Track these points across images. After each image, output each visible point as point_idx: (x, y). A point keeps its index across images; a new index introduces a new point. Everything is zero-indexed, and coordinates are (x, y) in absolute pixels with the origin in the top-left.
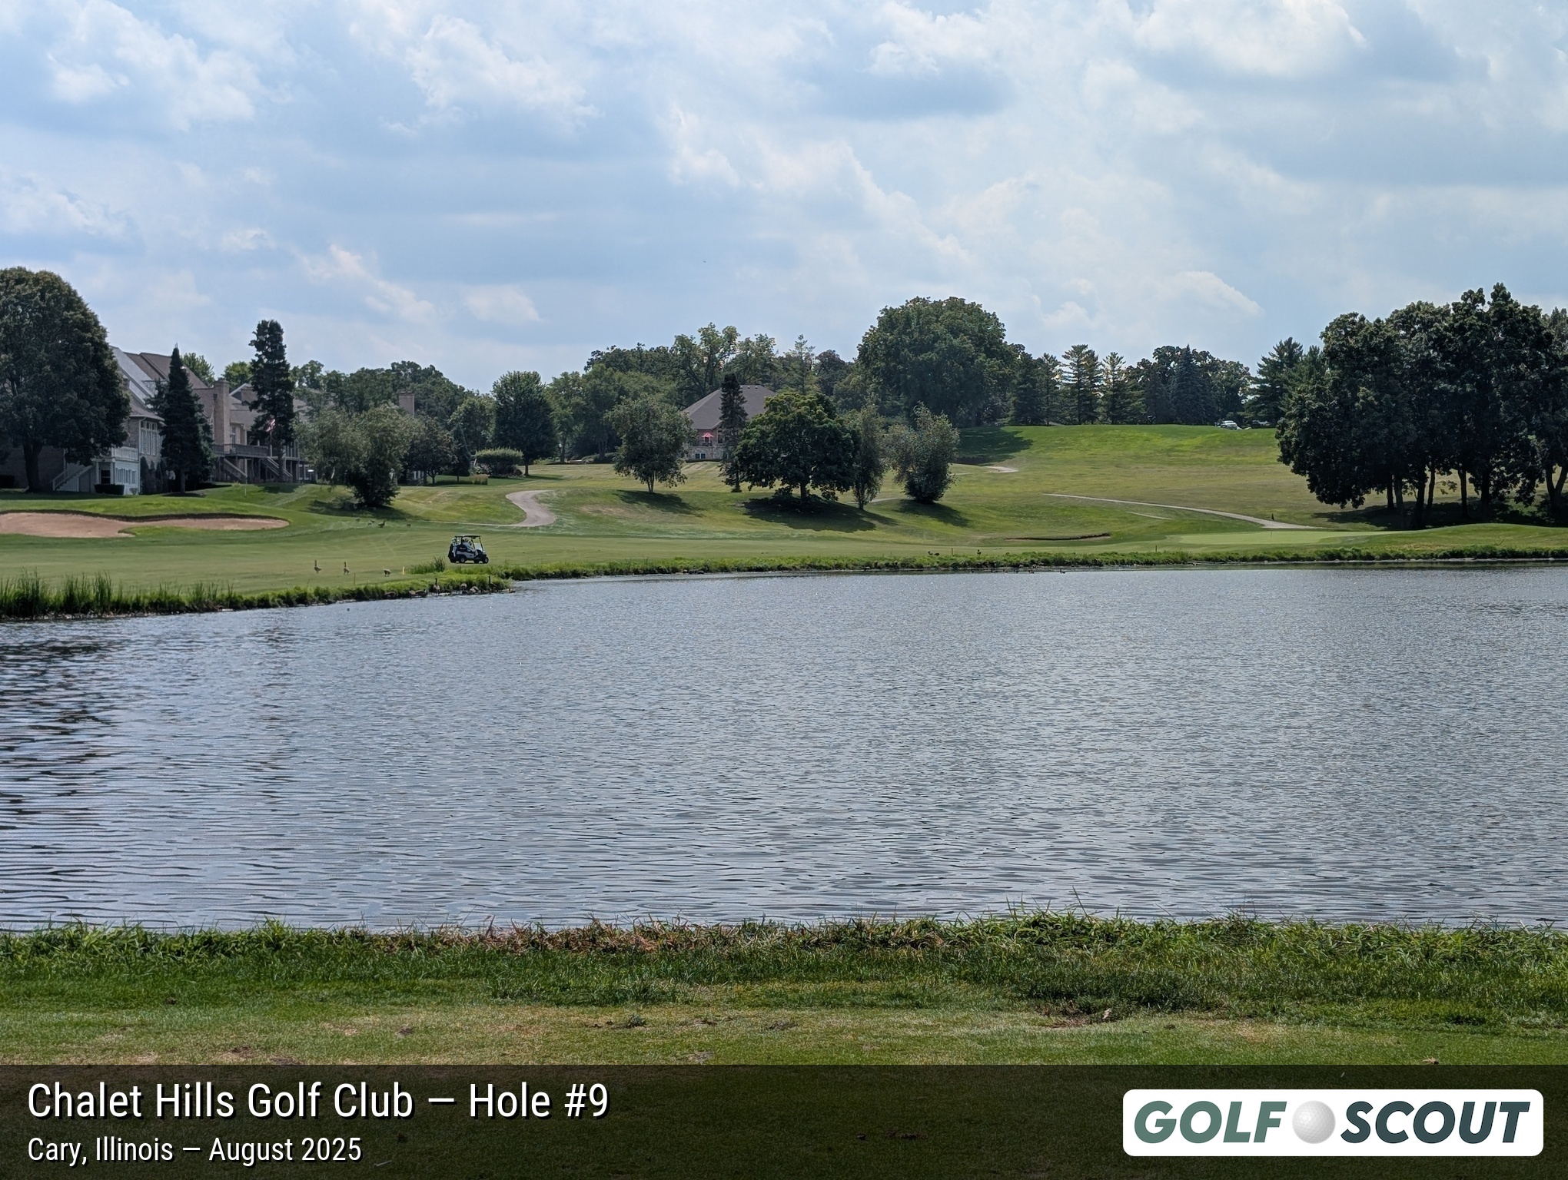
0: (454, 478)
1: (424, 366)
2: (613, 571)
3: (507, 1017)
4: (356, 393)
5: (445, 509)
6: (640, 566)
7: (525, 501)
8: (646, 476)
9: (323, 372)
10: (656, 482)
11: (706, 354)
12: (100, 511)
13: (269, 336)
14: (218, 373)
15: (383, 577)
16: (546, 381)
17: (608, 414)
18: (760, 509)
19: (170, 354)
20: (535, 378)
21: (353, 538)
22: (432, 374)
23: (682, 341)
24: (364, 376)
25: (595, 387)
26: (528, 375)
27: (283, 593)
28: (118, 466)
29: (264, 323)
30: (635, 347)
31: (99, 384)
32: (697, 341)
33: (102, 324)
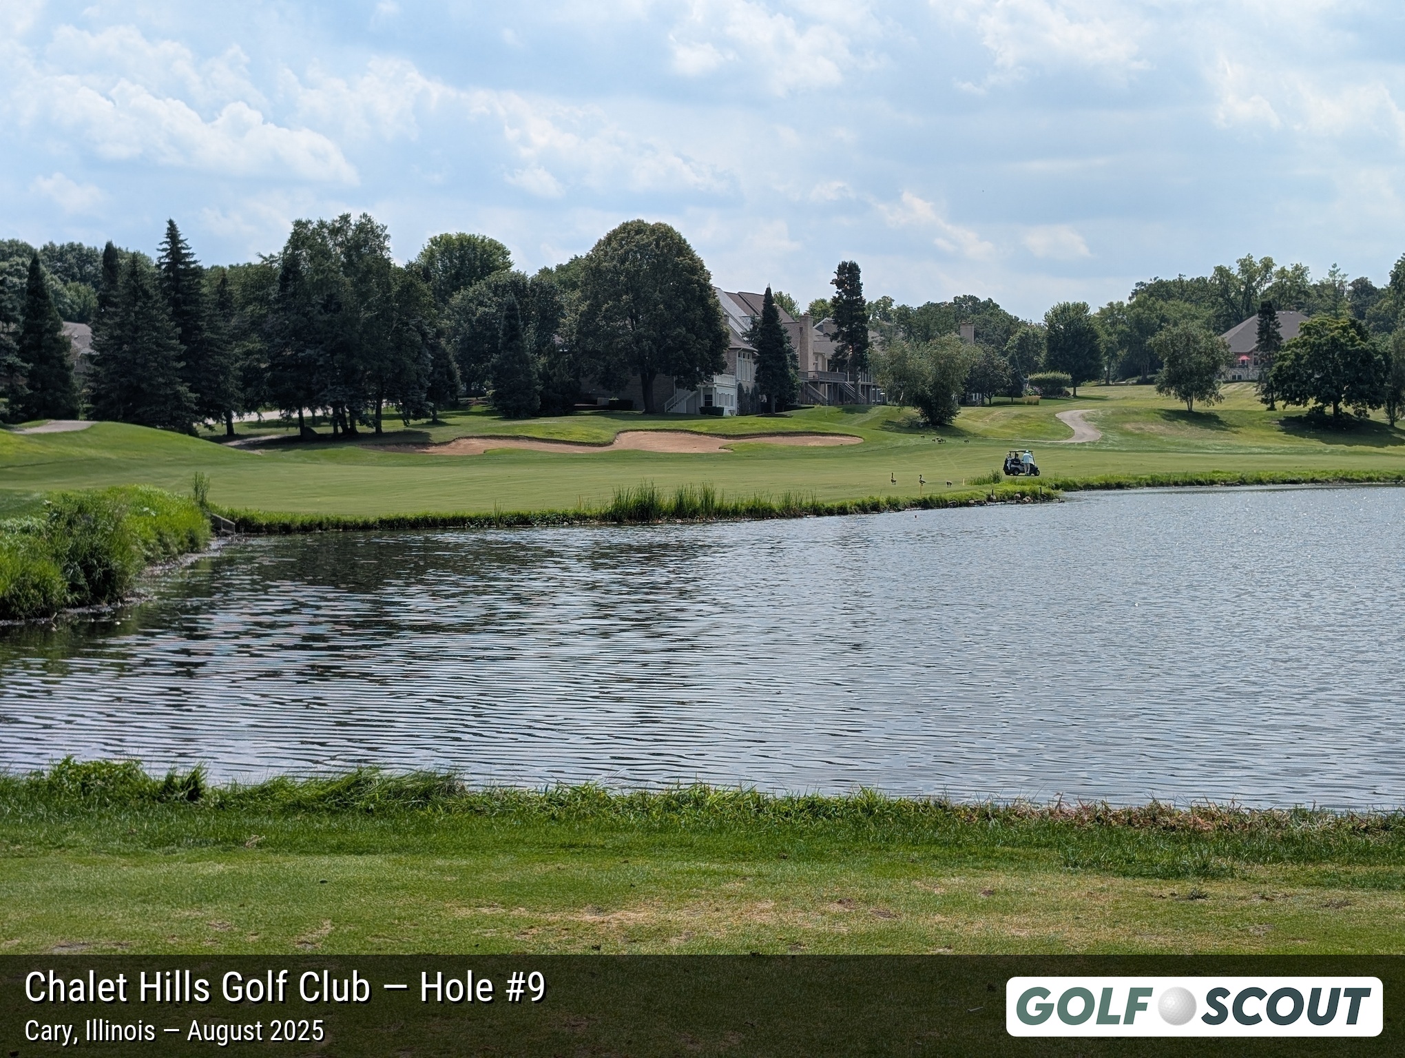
0: (1009, 399)
1: (983, 299)
2: (1155, 483)
3: (1079, 884)
4: (922, 324)
5: (1000, 427)
6: (1179, 479)
7: (1072, 419)
8: (1186, 396)
9: (894, 307)
10: (1195, 401)
11: (1243, 283)
12: (704, 429)
13: (848, 276)
14: (803, 308)
15: (946, 488)
16: (1093, 311)
17: (1150, 340)
18: (1293, 425)
19: (764, 293)
20: (1083, 308)
21: (919, 453)
22: (990, 306)
23: (1221, 271)
24: (930, 309)
25: (1138, 316)
26: (1077, 306)
27: (859, 501)
28: (719, 391)
29: (844, 264)
30: (1176, 277)
31: (703, 320)
32: (1235, 270)
33: (707, 268)
